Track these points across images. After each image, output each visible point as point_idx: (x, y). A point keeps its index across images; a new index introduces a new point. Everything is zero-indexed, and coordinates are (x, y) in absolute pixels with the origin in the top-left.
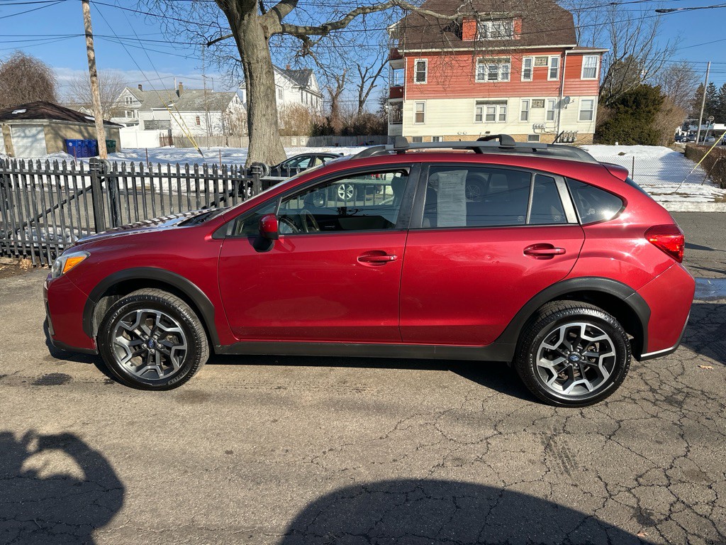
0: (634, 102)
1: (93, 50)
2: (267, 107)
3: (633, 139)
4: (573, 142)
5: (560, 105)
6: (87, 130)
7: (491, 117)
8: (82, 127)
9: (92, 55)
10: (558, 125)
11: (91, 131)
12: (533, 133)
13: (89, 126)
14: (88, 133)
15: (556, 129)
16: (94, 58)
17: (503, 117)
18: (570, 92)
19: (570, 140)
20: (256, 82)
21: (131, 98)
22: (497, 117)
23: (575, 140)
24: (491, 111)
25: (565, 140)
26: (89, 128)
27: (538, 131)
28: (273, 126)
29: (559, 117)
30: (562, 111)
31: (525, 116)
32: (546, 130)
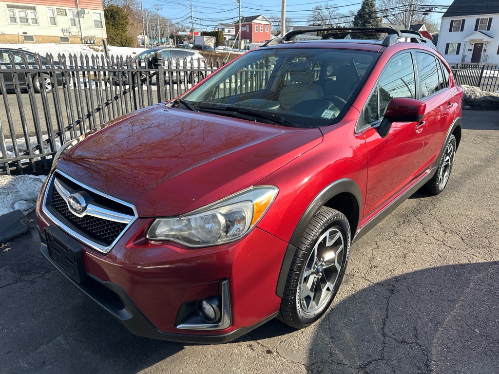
0: (111, 17)
3: (117, 43)
4: (94, 43)
5: (78, 14)
7: (25, 20)
10: (81, 30)
12: (63, 36)
15: (80, 33)
17: (35, 21)
18: (83, 5)
19: (92, 42)
22: (30, 21)
23: (95, 42)
24: (23, 15)
25: (89, 42)
27: (67, 34)
29: (80, 24)
30: (81, 19)
31: (54, 21)
32: (73, 34)
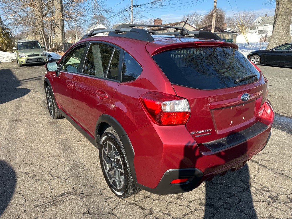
1: (216, 3)
2: (284, 19)
6: (223, 35)
8: (221, 35)
9: (215, 5)
11: (224, 36)
13: (224, 34)
14: (223, 37)
16: (216, 6)
20: (280, 6)
21: (260, 21)
26: (224, 35)
28: (286, 29)
